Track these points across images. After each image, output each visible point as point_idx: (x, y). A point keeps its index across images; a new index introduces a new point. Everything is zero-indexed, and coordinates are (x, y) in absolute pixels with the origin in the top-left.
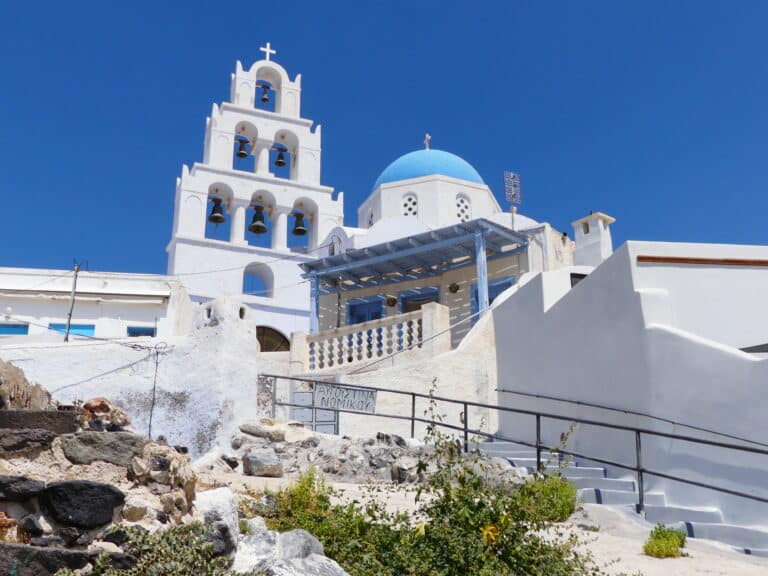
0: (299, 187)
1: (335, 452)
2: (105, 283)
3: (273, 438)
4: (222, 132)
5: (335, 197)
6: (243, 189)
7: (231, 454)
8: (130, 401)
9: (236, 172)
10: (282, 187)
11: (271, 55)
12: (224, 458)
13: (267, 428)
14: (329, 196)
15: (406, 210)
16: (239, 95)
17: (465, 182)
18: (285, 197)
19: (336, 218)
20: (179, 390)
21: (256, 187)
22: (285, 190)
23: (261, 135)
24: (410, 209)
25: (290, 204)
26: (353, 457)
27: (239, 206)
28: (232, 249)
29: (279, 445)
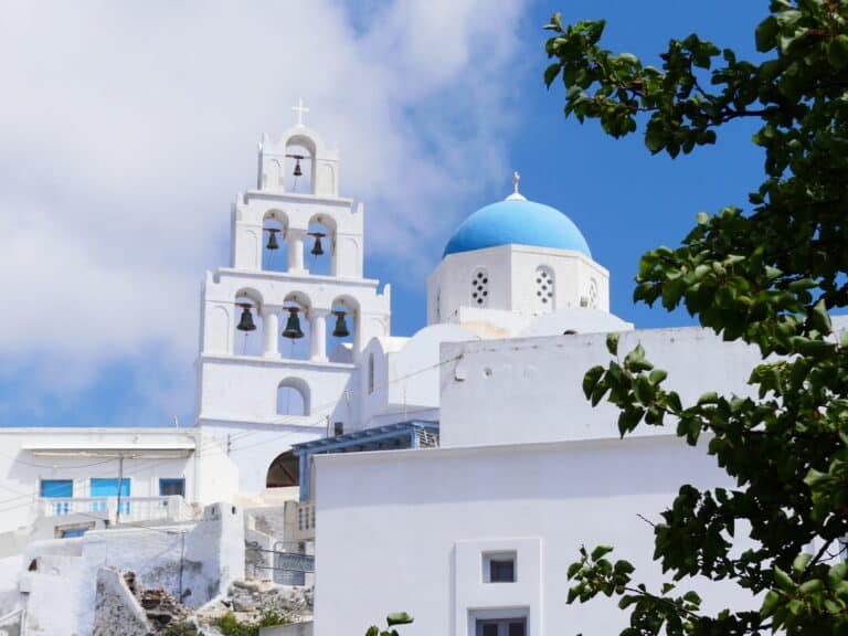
0: (338, 283)
1: (287, 597)
2: (136, 439)
3: (251, 590)
4: (249, 226)
5: (380, 290)
6: (274, 293)
7: (227, 600)
8: (168, 567)
9: (266, 273)
10: (317, 286)
11: (304, 113)
12: (222, 602)
13: (248, 583)
14: (374, 290)
15: (475, 288)
16: (266, 176)
17: (546, 250)
18: (322, 297)
19: (381, 317)
20: (197, 560)
21: (289, 288)
22: (321, 290)
23: (292, 225)
24: (480, 288)
25: (328, 306)
26: (298, 600)
27: (270, 313)
28: (263, 364)
29: (256, 594)
